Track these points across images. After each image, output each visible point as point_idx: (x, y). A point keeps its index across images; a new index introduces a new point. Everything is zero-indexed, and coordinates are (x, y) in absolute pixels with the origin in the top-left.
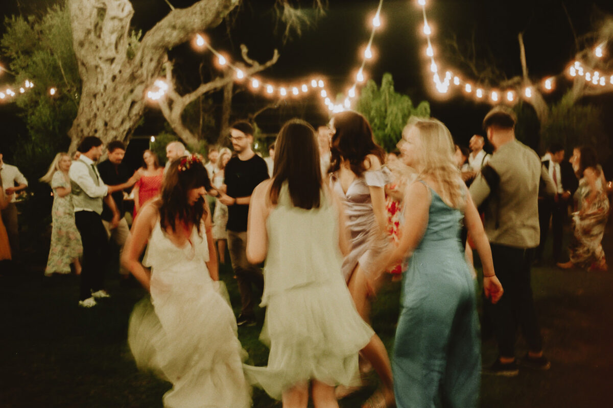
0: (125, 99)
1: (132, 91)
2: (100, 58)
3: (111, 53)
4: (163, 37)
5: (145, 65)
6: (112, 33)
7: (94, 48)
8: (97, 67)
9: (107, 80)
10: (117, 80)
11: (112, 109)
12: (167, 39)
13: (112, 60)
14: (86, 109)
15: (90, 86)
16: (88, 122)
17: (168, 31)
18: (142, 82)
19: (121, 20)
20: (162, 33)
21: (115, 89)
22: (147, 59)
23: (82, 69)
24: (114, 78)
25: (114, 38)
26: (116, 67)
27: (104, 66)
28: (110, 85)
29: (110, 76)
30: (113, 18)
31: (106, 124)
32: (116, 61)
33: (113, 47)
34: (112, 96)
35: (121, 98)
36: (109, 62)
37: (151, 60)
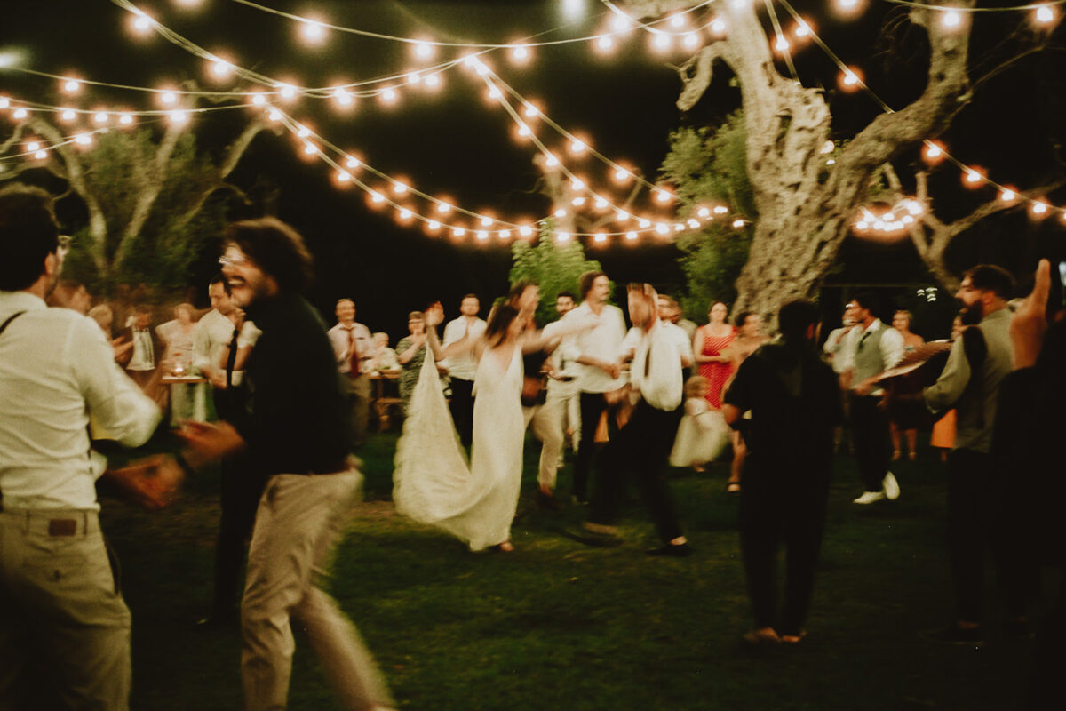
0: (810, 239)
1: (820, 228)
2: (782, 184)
3: (796, 177)
4: (866, 153)
5: (841, 190)
6: (799, 148)
7: (773, 170)
8: (776, 196)
9: (787, 213)
10: (803, 213)
11: (792, 253)
12: (872, 155)
13: (796, 186)
14: (760, 253)
15: (767, 221)
16: (762, 269)
17: (873, 143)
18: (835, 216)
19: (811, 130)
20: (863, 147)
21: (798, 226)
22: (844, 182)
23: (758, 199)
24: (798, 210)
25: (800, 156)
26: (802, 196)
27: (786, 195)
28: (793, 220)
29: (793, 208)
30: (801, 129)
31: (783, 273)
32: (802, 187)
33: (799, 168)
34: (795, 234)
35: (804, 239)
36: (792, 189)
37: (850, 184)
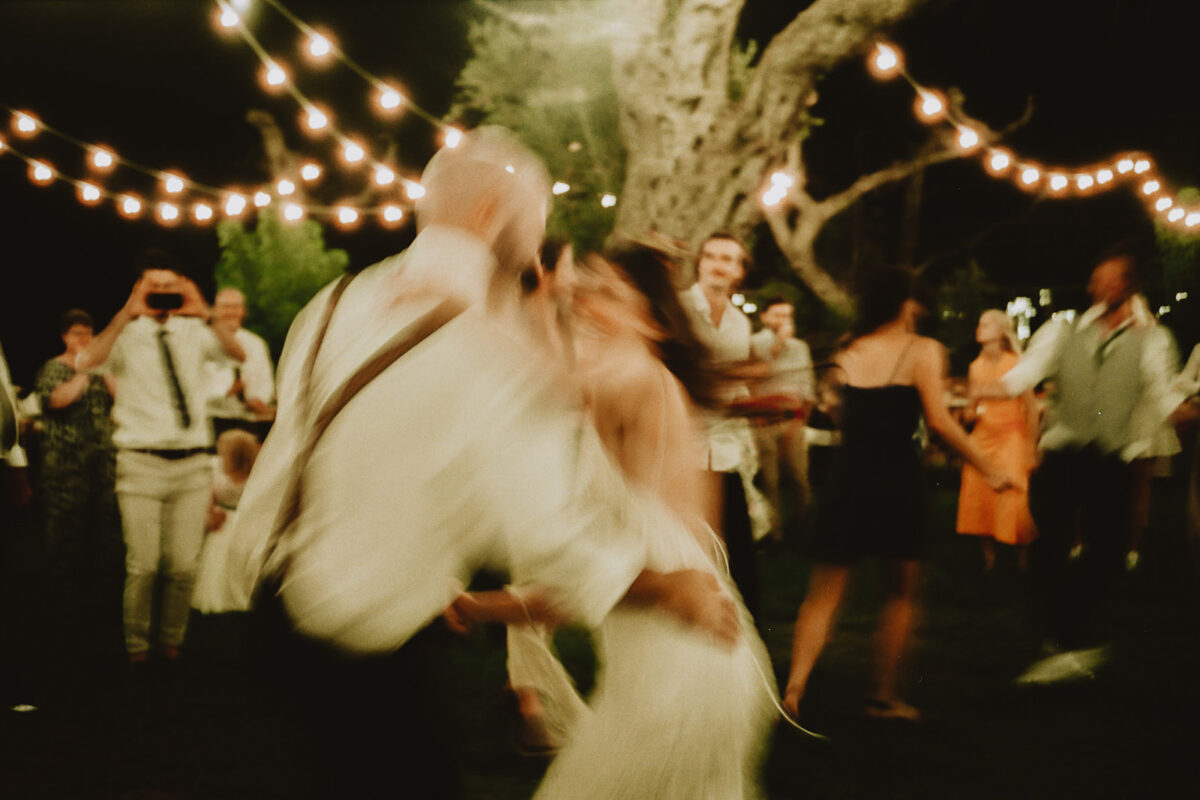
0: (721, 189)
1: (736, 172)
2: (670, 99)
3: (693, 89)
4: (813, 45)
5: (770, 110)
6: (697, 41)
7: (657, 77)
8: (661, 119)
9: (681, 148)
10: (707, 146)
11: (692, 212)
12: (823, 49)
13: (694, 104)
14: (636, 214)
15: (645, 161)
17: (826, 29)
18: (760, 151)
19: (717, 11)
20: (810, 36)
21: (699, 169)
22: (774, 96)
23: (627, 127)
24: (698, 143)
25: (700, 53)
26: (703, 119)
27: (677, 117)
28: (690, 158)
29: (689, 139)
30: (700, 9)
32: (703, 106)
33: (697, 73)
34: (694, 181)
35: (712, 188)
36: (687, 108)
37: (783, 100)
